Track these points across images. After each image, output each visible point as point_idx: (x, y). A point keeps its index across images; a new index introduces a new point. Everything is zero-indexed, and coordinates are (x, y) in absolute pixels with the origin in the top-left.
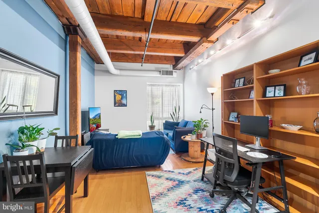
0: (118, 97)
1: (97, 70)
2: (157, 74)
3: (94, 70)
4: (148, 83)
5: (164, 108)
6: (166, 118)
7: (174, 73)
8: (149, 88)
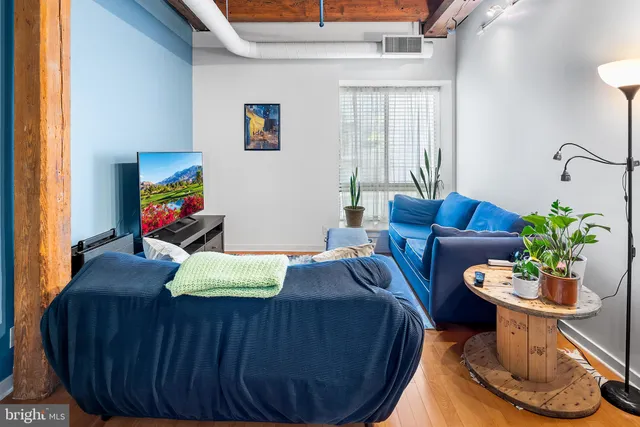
0: (257, 123)
1: (198, 48)
2: (369, 53)
3: (192, 48)
4: (342, 83)
5: (390, 154)
6: (396, 186)
7: (425, 47)
8: (346, 99)
